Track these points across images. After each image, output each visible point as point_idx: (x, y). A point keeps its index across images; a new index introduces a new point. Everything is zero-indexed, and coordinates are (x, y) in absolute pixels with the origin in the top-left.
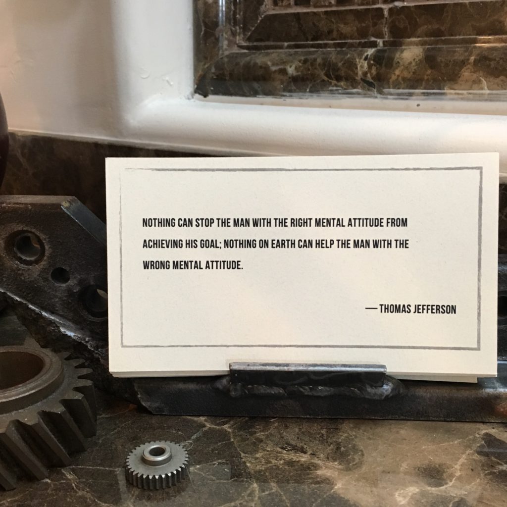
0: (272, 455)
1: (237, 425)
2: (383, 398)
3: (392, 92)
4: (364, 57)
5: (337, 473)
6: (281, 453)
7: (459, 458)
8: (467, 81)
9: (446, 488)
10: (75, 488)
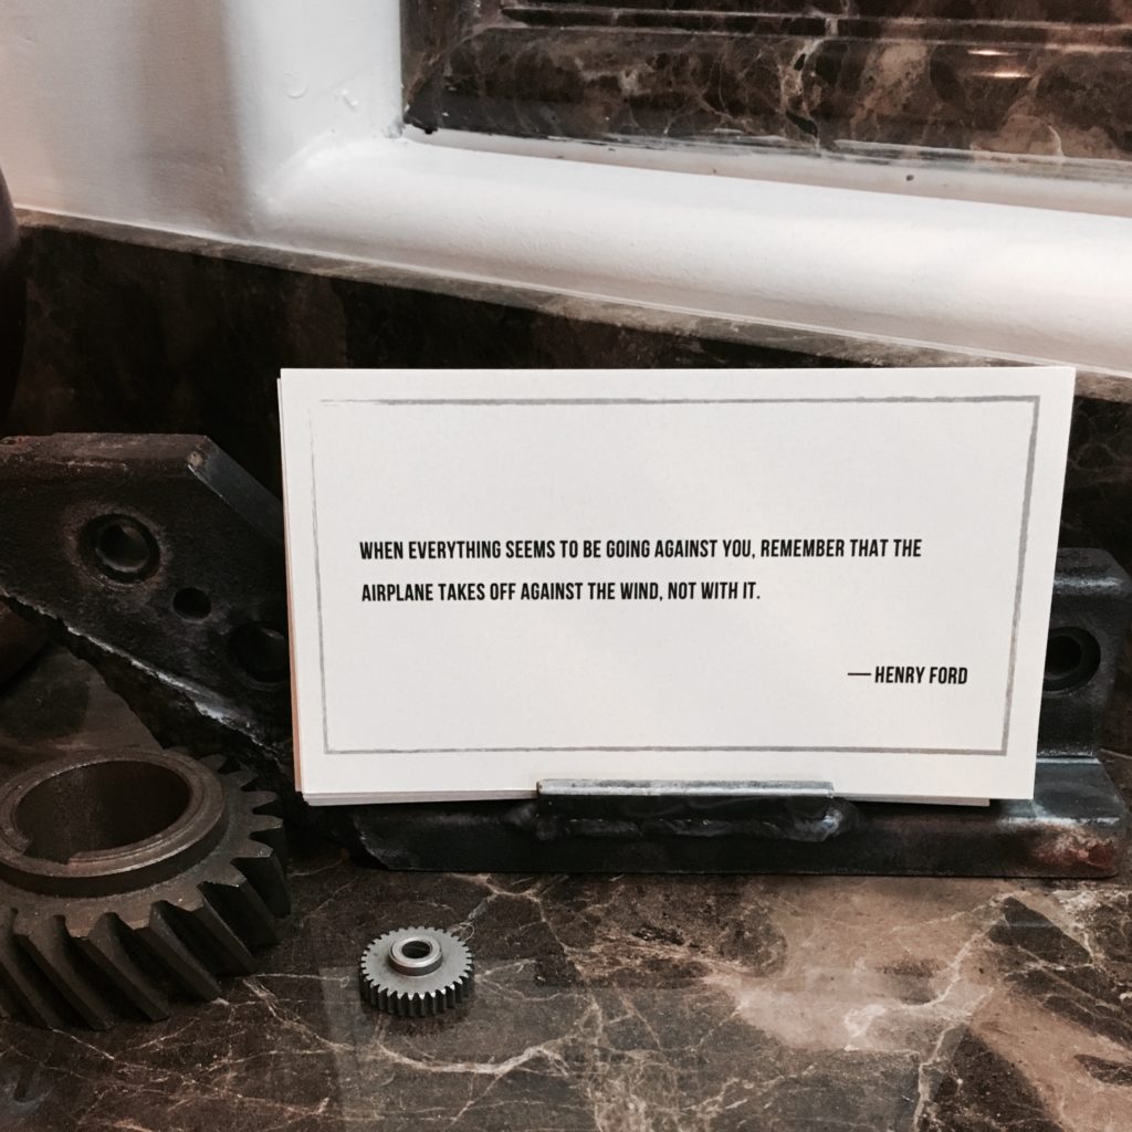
0: (620, 948)
1: (549, 889)
2: (824, 838)
3: (855, 147)
4: (794, 61)
5: (739, 981)
6: (635, 944)
7: (959, 949)
8: (1020, 132)
9: (934, 1006)
10: (275, 1014)
